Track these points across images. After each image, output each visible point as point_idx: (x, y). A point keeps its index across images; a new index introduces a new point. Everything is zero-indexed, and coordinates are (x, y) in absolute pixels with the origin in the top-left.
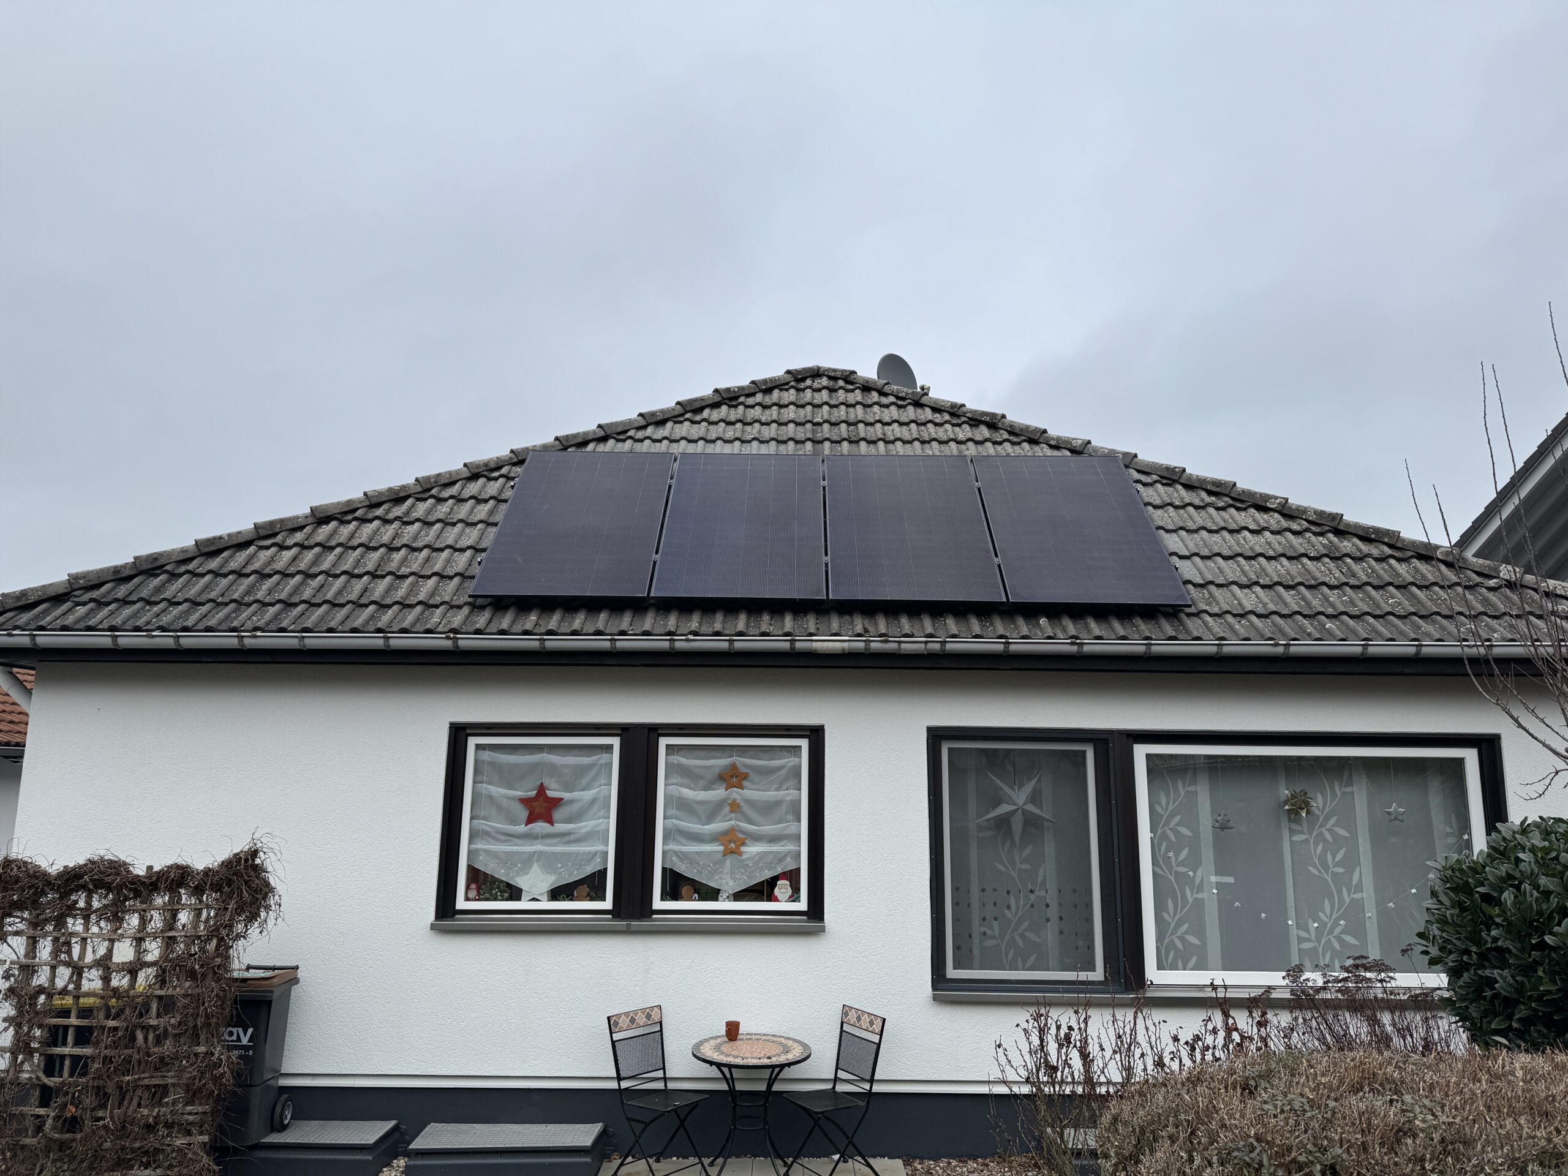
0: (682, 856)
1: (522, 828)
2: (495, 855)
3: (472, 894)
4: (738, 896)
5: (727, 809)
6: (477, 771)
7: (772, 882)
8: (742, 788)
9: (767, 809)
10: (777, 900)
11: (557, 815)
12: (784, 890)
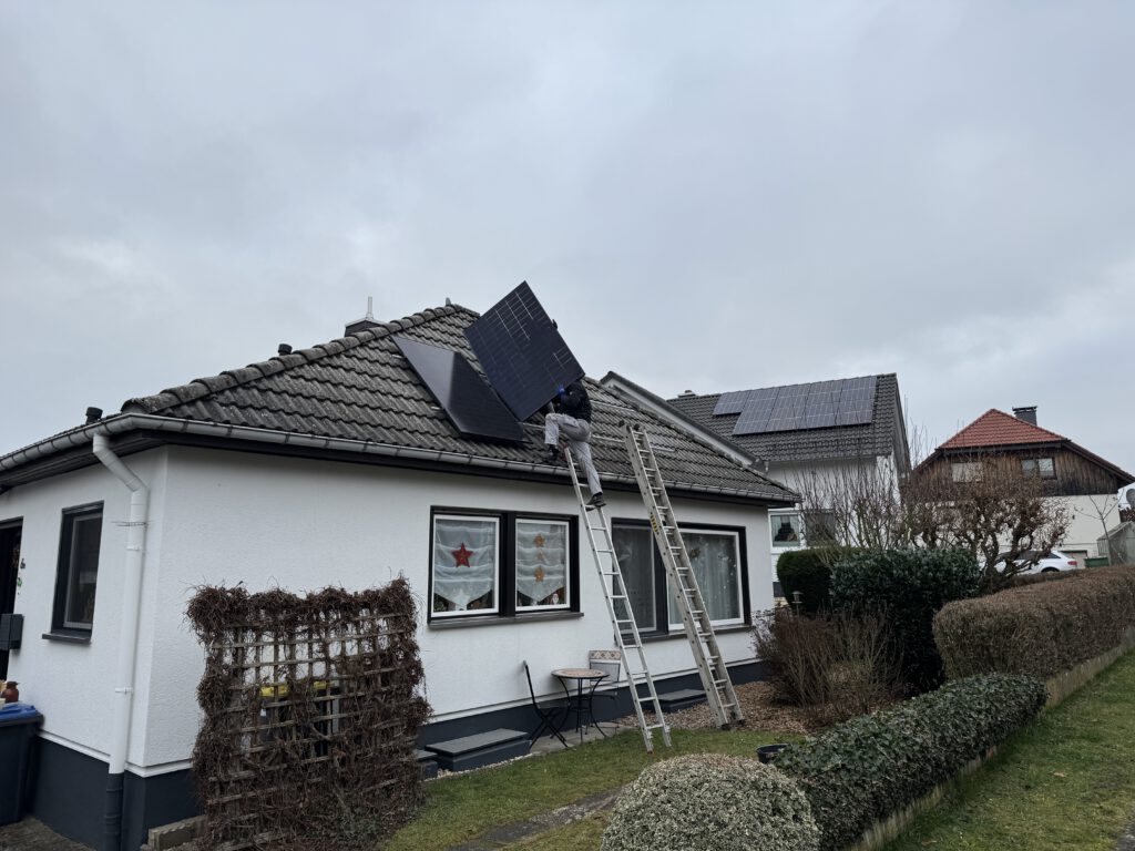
0: (523, 584)
1: (454, 569)
2: (441, 584)
3: (436, 608)
4: (540, 603)
5: (537, 558)
6: (436, 536)
8: (542, 546)
9: (552, 557)
10: (554, 604)
11: (470, 560)
12: (555, 599)
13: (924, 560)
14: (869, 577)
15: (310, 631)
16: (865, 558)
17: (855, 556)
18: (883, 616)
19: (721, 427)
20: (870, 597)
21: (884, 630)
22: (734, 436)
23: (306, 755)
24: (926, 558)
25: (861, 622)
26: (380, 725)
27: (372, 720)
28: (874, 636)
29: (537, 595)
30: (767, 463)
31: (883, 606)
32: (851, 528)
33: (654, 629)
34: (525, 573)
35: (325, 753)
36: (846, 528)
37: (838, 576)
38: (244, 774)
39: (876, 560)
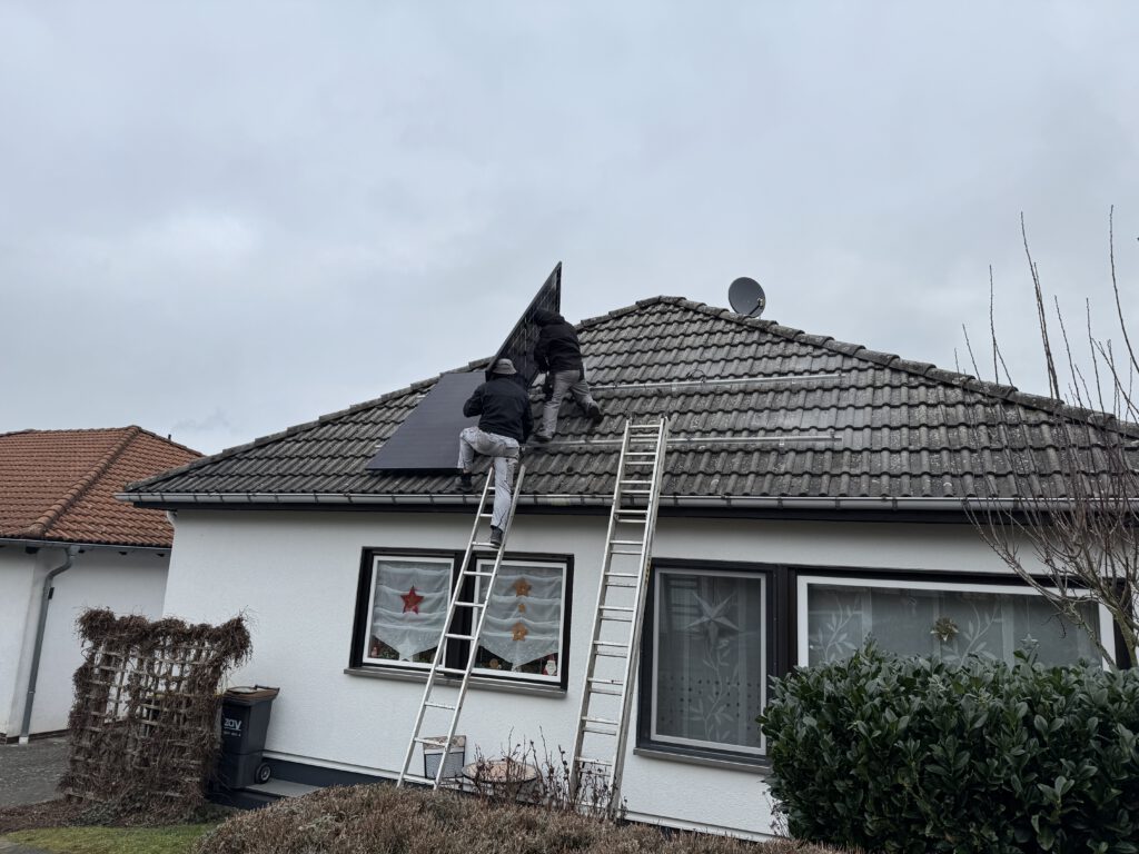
0: (491, 639)
1: (401, 614)
2: (385, 630)
3: (374, 653)
4: (524, 668)
5: (517, 609)
6: (378, 578)
7: (544, 661)
8: (527, 595)
9: (541, 610)
10: (547, 674)
11: (422, 606)
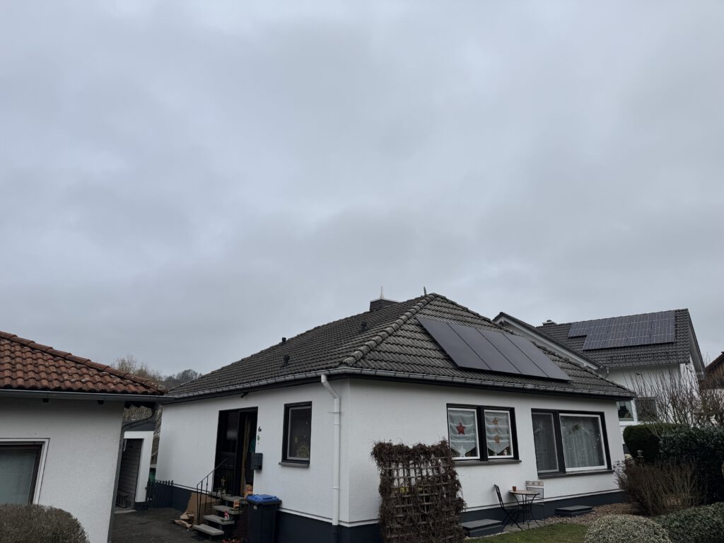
0: (491, 445)
2: (453, 443)
4: (499, 454)
5: (495, 430)
7: (503, 450)
8: (497, 424)
9: (503, 430)
10: (504, 455)
11: (465, 431)
12: (506, 453)
13: (715, 434)
14: (683, 443)
15: (415, 463)
16: (680, 432)
17: (674, 431)
18: (693, 465)
19: (574, 344)
20: (685, 454)
21: (694, 474)
22: (584, 351)
23: (418, 521)
24: (716, 433)
25: (681, 468)
26: (445, 509)
27: (442, 507)
28: (689, 475)
29: (496, 450)
30: (607, 368)
31: (692, 460)
32: (669, 413)
33: (558, 470)
34: (490, 438)
35: (425, 520)
36: (666, 413)
37: (664, 442)
38: (398, 526)
39: (686, 433)
